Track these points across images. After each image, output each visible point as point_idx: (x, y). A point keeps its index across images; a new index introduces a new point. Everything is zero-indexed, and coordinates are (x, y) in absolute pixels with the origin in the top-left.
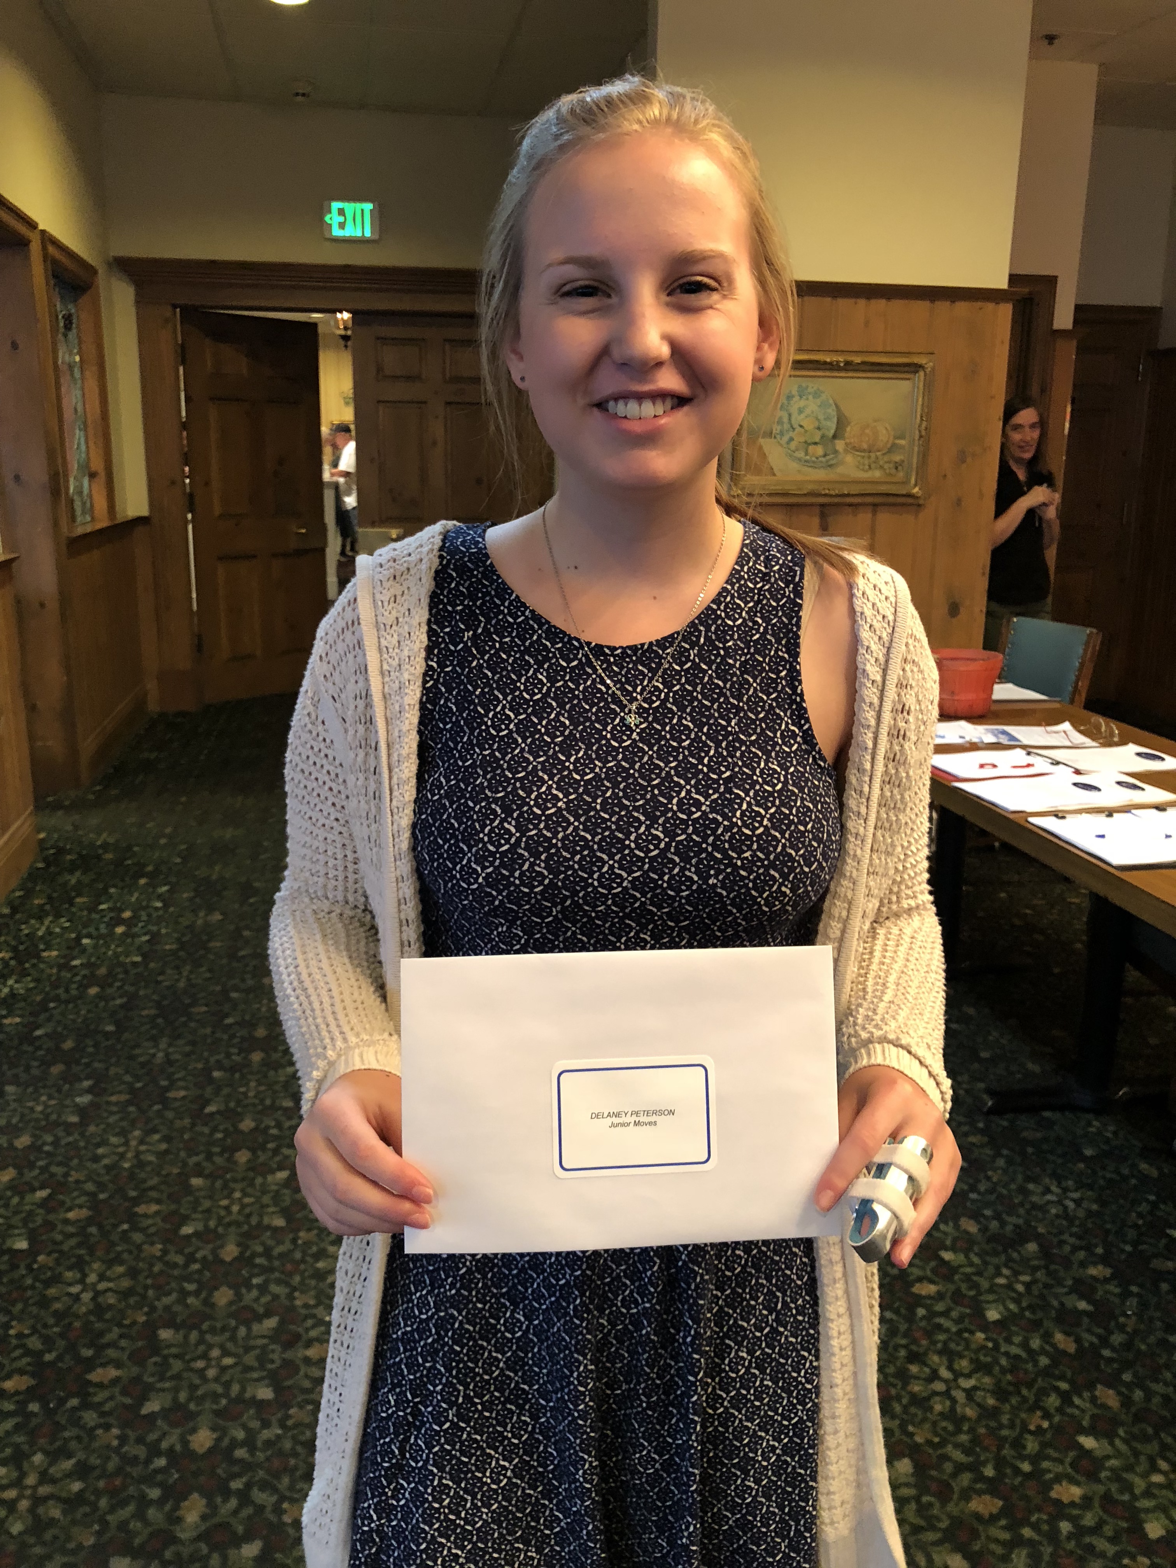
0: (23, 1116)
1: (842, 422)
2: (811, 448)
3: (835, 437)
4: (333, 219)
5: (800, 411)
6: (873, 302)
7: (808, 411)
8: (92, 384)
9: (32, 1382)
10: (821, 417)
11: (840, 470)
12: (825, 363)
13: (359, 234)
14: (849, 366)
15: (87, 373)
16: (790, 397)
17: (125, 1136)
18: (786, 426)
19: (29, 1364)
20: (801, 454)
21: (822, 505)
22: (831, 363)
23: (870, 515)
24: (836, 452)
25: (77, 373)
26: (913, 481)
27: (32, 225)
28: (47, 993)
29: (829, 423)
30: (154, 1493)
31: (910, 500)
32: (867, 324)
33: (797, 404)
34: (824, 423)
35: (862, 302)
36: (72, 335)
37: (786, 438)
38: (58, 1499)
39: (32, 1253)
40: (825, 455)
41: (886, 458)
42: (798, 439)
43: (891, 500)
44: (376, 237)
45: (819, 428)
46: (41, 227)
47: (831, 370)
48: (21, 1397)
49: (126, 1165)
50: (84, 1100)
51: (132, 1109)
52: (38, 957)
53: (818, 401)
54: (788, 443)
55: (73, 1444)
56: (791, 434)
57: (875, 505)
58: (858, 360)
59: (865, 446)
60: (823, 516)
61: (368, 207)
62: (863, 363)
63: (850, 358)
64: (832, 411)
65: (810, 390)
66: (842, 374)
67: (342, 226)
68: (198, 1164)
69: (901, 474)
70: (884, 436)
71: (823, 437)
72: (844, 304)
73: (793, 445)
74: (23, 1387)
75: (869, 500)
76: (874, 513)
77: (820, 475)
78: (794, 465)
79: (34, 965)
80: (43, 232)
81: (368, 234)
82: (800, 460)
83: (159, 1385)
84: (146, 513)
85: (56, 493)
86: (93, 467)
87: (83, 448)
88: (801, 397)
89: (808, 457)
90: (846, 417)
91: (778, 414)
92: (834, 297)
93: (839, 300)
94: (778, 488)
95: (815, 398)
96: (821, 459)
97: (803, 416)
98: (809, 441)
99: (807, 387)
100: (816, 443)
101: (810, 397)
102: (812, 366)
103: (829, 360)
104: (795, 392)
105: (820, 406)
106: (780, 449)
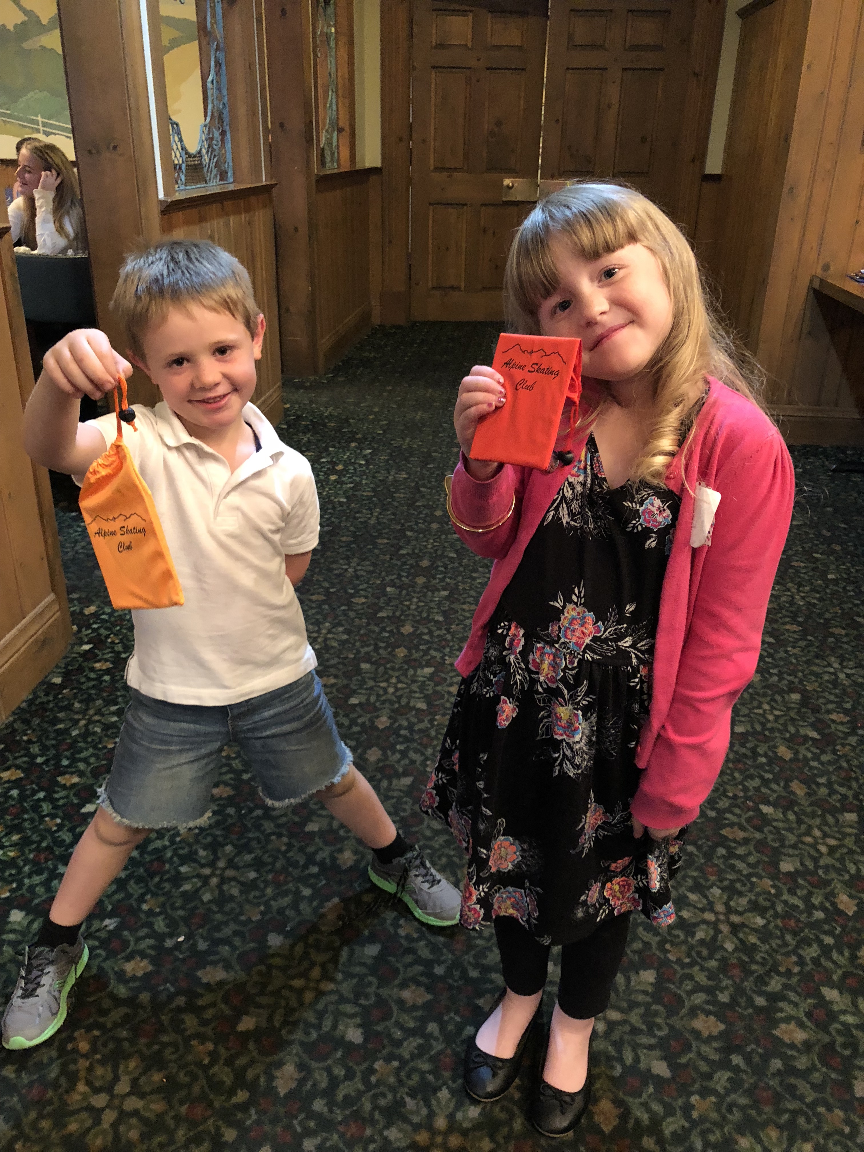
9: (232, 792)
15: (340, 44)
17: (318, 626)
19: (231, 779)
30: (307, 892)
36: (330, 10)
38: (239, 882)
48: (222, 802)
51: (326, 607)
55: (254, 844)
68: (367, 653)
74: (225, 795)
83: (319, 812)
84: (379, 165)
85: (309, 140)
86: (341, 124)
87: (334, 107)
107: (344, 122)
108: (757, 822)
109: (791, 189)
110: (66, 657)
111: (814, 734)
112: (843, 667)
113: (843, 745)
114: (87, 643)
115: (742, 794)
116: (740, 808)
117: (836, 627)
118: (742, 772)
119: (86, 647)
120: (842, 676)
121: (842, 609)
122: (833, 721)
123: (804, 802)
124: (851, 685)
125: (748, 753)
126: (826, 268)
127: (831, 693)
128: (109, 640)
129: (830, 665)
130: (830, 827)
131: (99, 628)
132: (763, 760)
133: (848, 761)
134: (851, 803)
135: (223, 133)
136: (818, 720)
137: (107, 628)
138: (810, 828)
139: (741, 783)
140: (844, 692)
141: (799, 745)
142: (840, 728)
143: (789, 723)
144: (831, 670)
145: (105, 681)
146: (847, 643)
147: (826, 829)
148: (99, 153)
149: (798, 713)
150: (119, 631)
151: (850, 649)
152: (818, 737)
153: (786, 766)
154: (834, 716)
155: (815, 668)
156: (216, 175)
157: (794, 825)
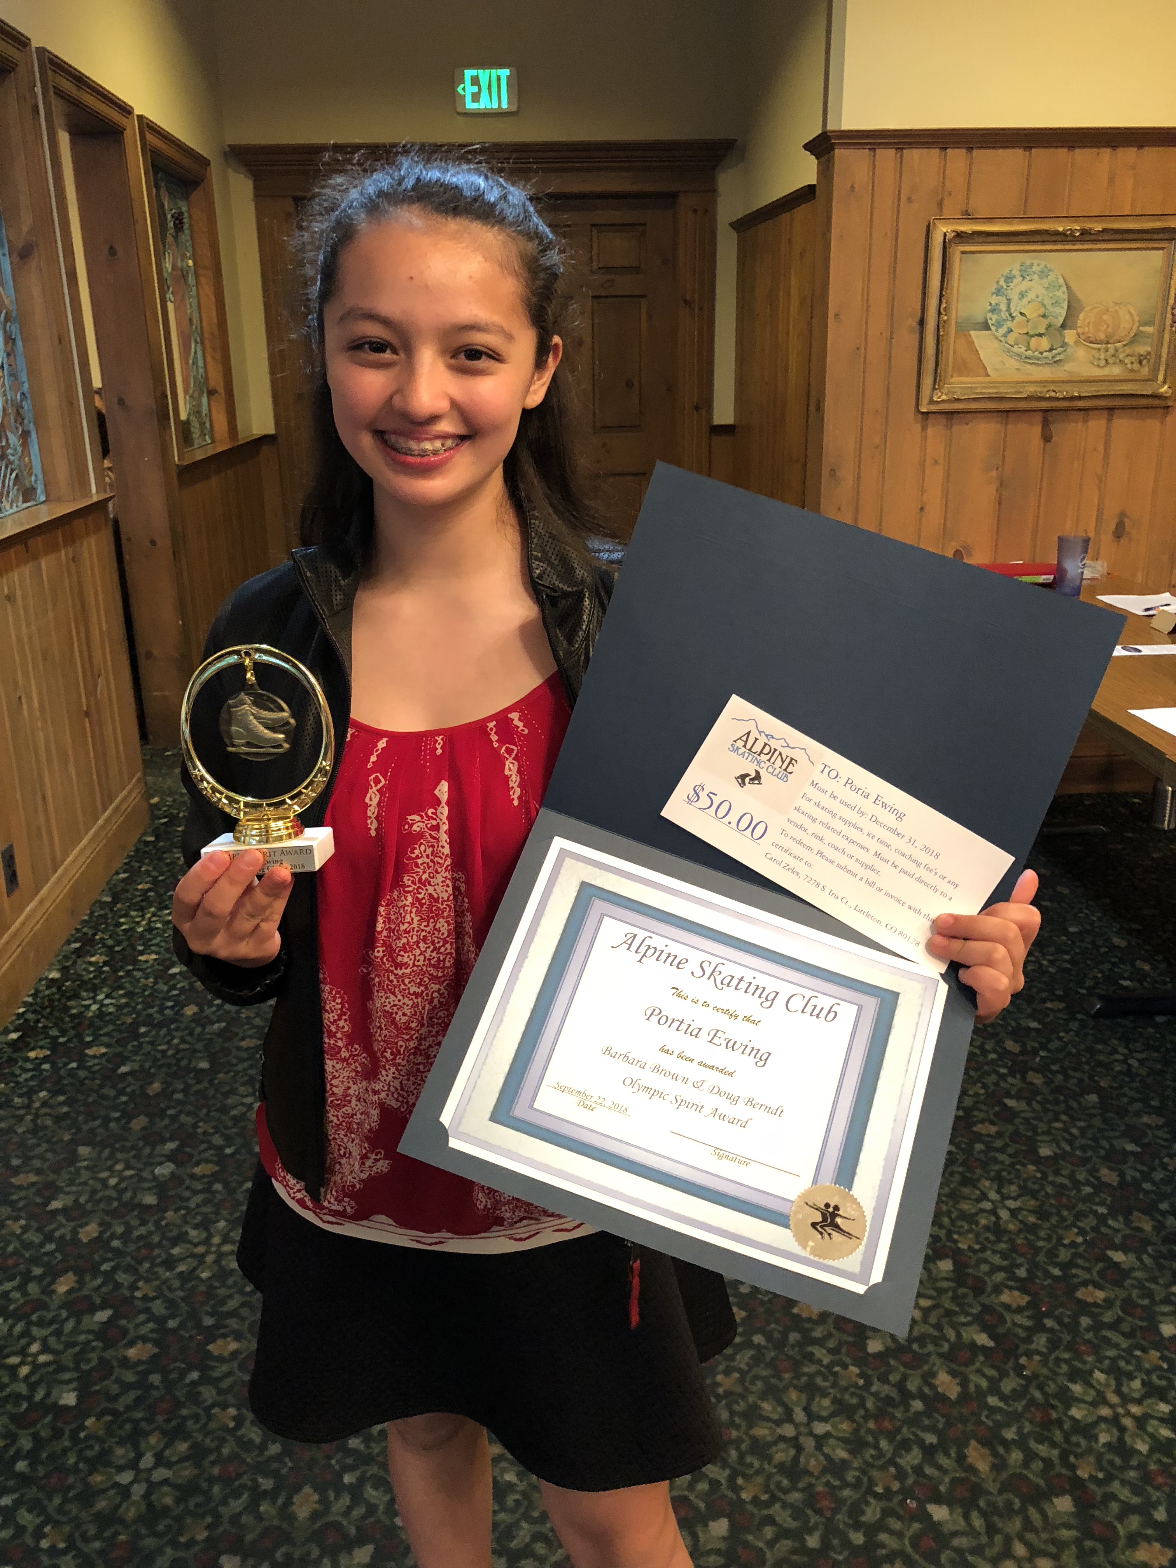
0: (94, 1192)
1: (1073, 309)
2: (1034, 341)
3: (1063, 326)
4: (466, 89)
5: (1022, 295)
6: (1121, 151)
7: (1031, 295)
8: (208, 290)
10: (1047, 302)
11: (1067, 367)
12: (1057, 233)
13: (495, 105)
14: (1086, 236)
15: (203, 280)
16: (1009, 279)
17: (207, 1229)
18: (1005, 315)
20: (1021, 349)
21: (1046, 411)
22: (1063, 234)
23: (1103, 422)
24: (1064, 345)
25: (191, 280)
26: (1161, 378)
27: (126, 110)
28: (139, 1014)
29: (1057, 310)
31: (1156, 402)
32: (1111, 180)
33: (1018, 286)
34: (1051, 309)
35: (1106, 152)
36: (185, 237)
37: (1003, 330)
39: (80, 1412)
40: (1051, 350)
41: (1128, 350)
42: (1018, 330)
43: (1134, 402)
44: (514, 108)
45: (1044, 316)
46: (137, 112)
47: (1062, 242)
49: (204, 1275)
50: (164, 1170)
51: (218, 1187)
52: (135, 962)
53: (1045, 282)
54: (1005, 336)
56: (1009, 324)
57: (1111, 409)
58: (1098, 227)
59: (1102, 336)
60: (1046, 424)
61: (505, 73)
62: (1105, 230)
63: (1087, 226)
64: (1062, 294)
65: (1035, 268)
66: (1078, 246)
67: (476, 97)
69: (1145, 371)
70: (1126, 323)
71: (1049, 326)
72: (1083, 155)
73: (1011, 338)
75: (1103, 403)
76: (1109, 420)
77: (1046, 373)
78: (1013, 363)
79: (129, 973)
80: (141, 118)
81: (505, 105)
82: (1019, 355)
84: (272, 431)
85: (163, 417)
86: (212, 383)
87: (200, 363)
88: (1024, 278)
89: (1029, 352)
90: (1079, 300)
91: (994, 300)
92: (1071, 148)
93: (1077, 151)
94: (992, 391)
95: (1041, 278)
96: (1045, 354)
97: (1025, 301)
98: (1031, 333)
99: (1032, 265)
100: (1040, 335)
101: (1036, 277)
102: (1039, 238)
103: (1061, 229)
104: (1016, 272)
105: (1047, 289)
106: (996, 344)
107: (216, 379)
108: (929, 1543)
109: (833, 472)
111: (983, 1339)
112: (1004, 1198)
113: (1029, 1354)
115: (896, 1486)
116: (899, 1518)
117: (982, 1121)
118: (891, 1436)
120: (1004, 1214)
121: (985, 1086)
122: (1007, 1307)
123: (992, 1487)
124: (1020, 1231)
125: (894, 1393)
127: (994, 1252)
129: (984, 1197)
130: (1037, 1532)
132: (917, 1405)
133: (1041, 1387)
134: (1059, 1475)
135: (25, 435)
136: (987, 1309)
138: (1008, 1541)
139: (892, 1462)
140: (1014, 1248)
141: (967, 1364)
142: (1019, 1319)
143: (944, 1321)
144: (987, 1205)
146: (1001, 1150)
147: (1030, 1536)
149: (954, 1298)
151: (1008, 1161)
152: (991, 1344)
153: (954, 1412)
154: (1005, 1297)
155: (965, 1206)
156: (17, 497)
157: (984, 1539)
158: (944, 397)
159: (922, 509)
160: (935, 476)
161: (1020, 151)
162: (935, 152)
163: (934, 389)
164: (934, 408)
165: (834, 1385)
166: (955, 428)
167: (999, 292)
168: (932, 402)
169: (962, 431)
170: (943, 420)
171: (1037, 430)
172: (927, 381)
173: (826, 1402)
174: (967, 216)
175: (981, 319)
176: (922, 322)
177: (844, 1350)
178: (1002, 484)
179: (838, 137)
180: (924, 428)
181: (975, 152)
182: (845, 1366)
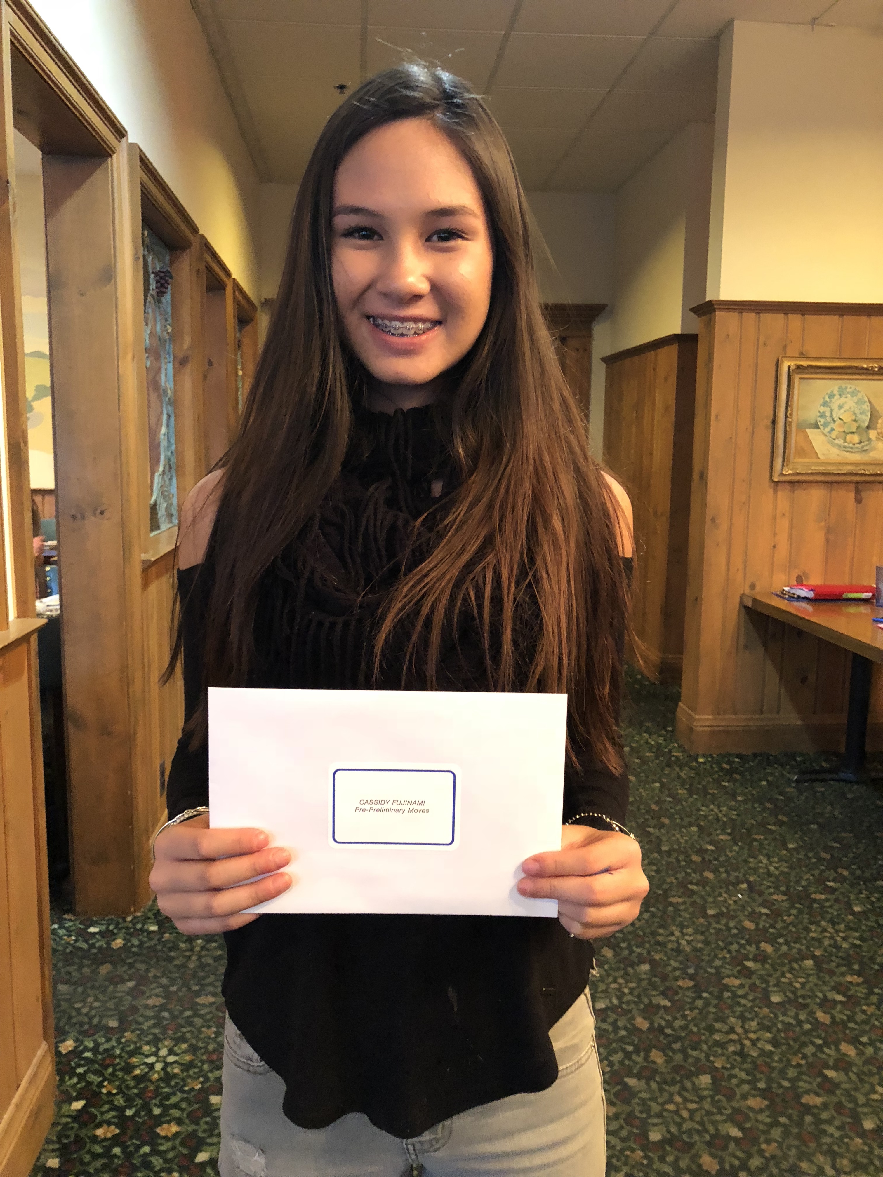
1: (874, 416)
2: (849, 437)
3: (868, 427)
5: (840, 407)
7: (846, 407)
10: (857, 412)
11: (872, 454)
12: (863, 368)
14: (881, 371)
16: (831, 396)
18: (829, 419)
20: (840, 442)
21: (857, 483)
22: (867, 369)
24: (869, 440)
27: (228, 274)
29: (863, 417)
33: (837, 401)
34: (859, 416)
37: (828, 429)
40: (860, 443)
42: (838, 429)
45: (855, 421)
46: (233, 276)
47: (866, 374)
53: (855, 399)
54: (830, 432)
56: (832, 425)
60: (857, 491)
64: (866, 407)
65: (848, 390)
66: (876, 377)
71: (858, 427)
73: (834, 434)
77: (857, 457)
78: (835, 451)
80: (234, 279)
82: (840, 446)
88: (841, 395)
89: (846, 444)
90: (878, 412)
91: (822, 409)
92: (869, 316)
93: (873, 318)
94: (821, 469)
95: (852, 396)
96: (856, 445)
97: (842, 411)
98: (847, 431)
99: (846, 388)
100: (852, 433)
101: (849, 396)
102: (850, 371)
103: (865, 366)
104: (835, 392)
105: (856, 403)
106: (823, 437)
109: (713, 520)
110: (54, 1124)
114: (77, 1099)
119: (78, 1105)
126: (753, 586)
128: (104, 1091)
131: (86, 1072)
137: (95, 1073)
145: (115, 1156)
148: (83, 518)
150: (112, 1074)
156: (165, 519)
158: (790, 472)
159: (774, 547)
160: (784, 524)
161: (837, 317)
162: (781, 316)
163: (783, 466)
164: (783, 479)
165: (848, 1151)
166: (796, 492)
167: (825, 404)
168: (782, 474)
169: (800, 494)
170: (788, 487)
171: (852, 495)
172: (779, 461)
173: (845, 1162)
174: (803, 356)
175: (813, 422)
176: (774, 422)
177: (847, 1127)
178: (829, 530)
179: (719, 304)
180: (775, 491)
181: (806, 316)
182: (851, 1138)
